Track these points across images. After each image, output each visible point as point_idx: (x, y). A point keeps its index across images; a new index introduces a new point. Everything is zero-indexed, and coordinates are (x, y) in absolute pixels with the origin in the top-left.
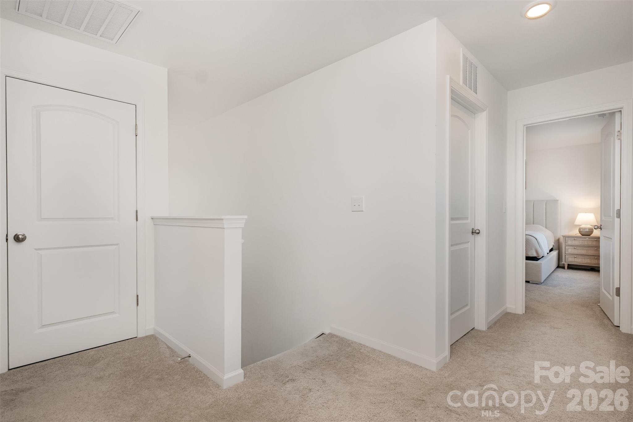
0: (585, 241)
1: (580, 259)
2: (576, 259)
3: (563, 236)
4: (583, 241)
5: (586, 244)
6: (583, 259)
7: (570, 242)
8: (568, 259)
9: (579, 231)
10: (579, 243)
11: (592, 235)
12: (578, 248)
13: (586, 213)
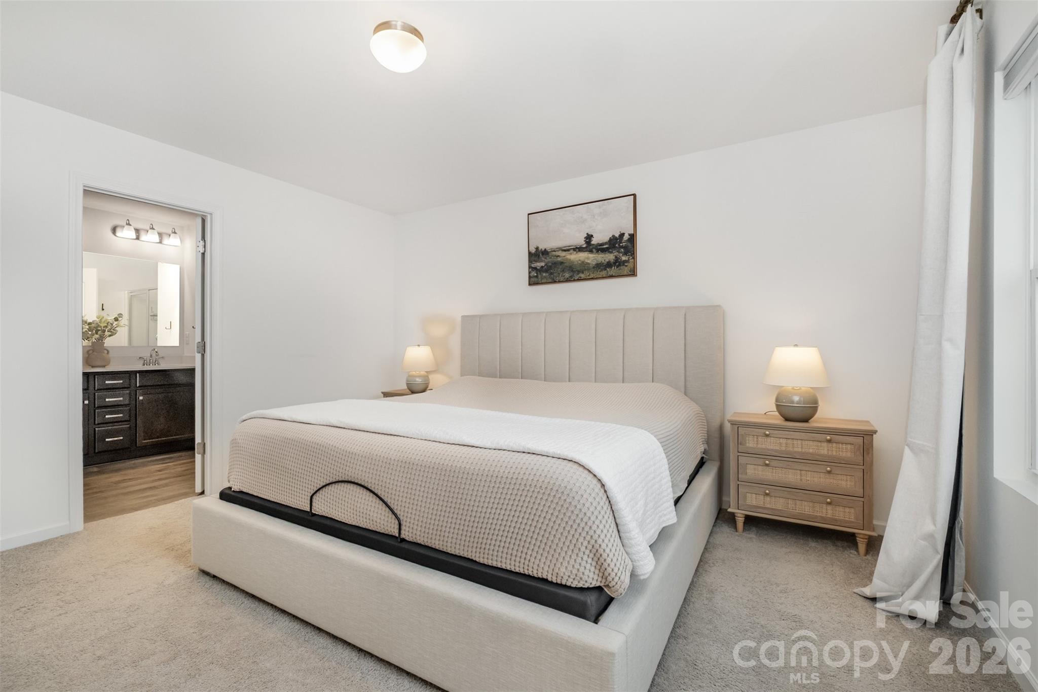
0: (795, 442)
1: (782, 500)
2: (768, 499)
3: (733, 423)
4: (789, 441)
5: (800, 450)
6: (790, 502)
7: (751, 443)
8: (745, 497)
9: (777, 406)
10: (777, 448)
11: (814, 423)
12: (774, 463)
13: (796, 345)
